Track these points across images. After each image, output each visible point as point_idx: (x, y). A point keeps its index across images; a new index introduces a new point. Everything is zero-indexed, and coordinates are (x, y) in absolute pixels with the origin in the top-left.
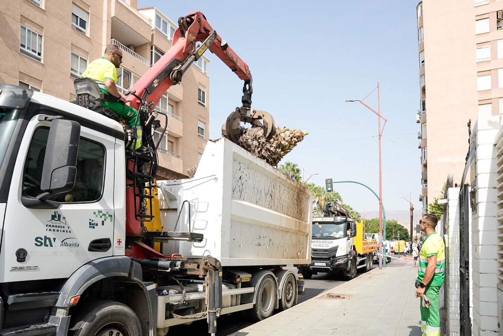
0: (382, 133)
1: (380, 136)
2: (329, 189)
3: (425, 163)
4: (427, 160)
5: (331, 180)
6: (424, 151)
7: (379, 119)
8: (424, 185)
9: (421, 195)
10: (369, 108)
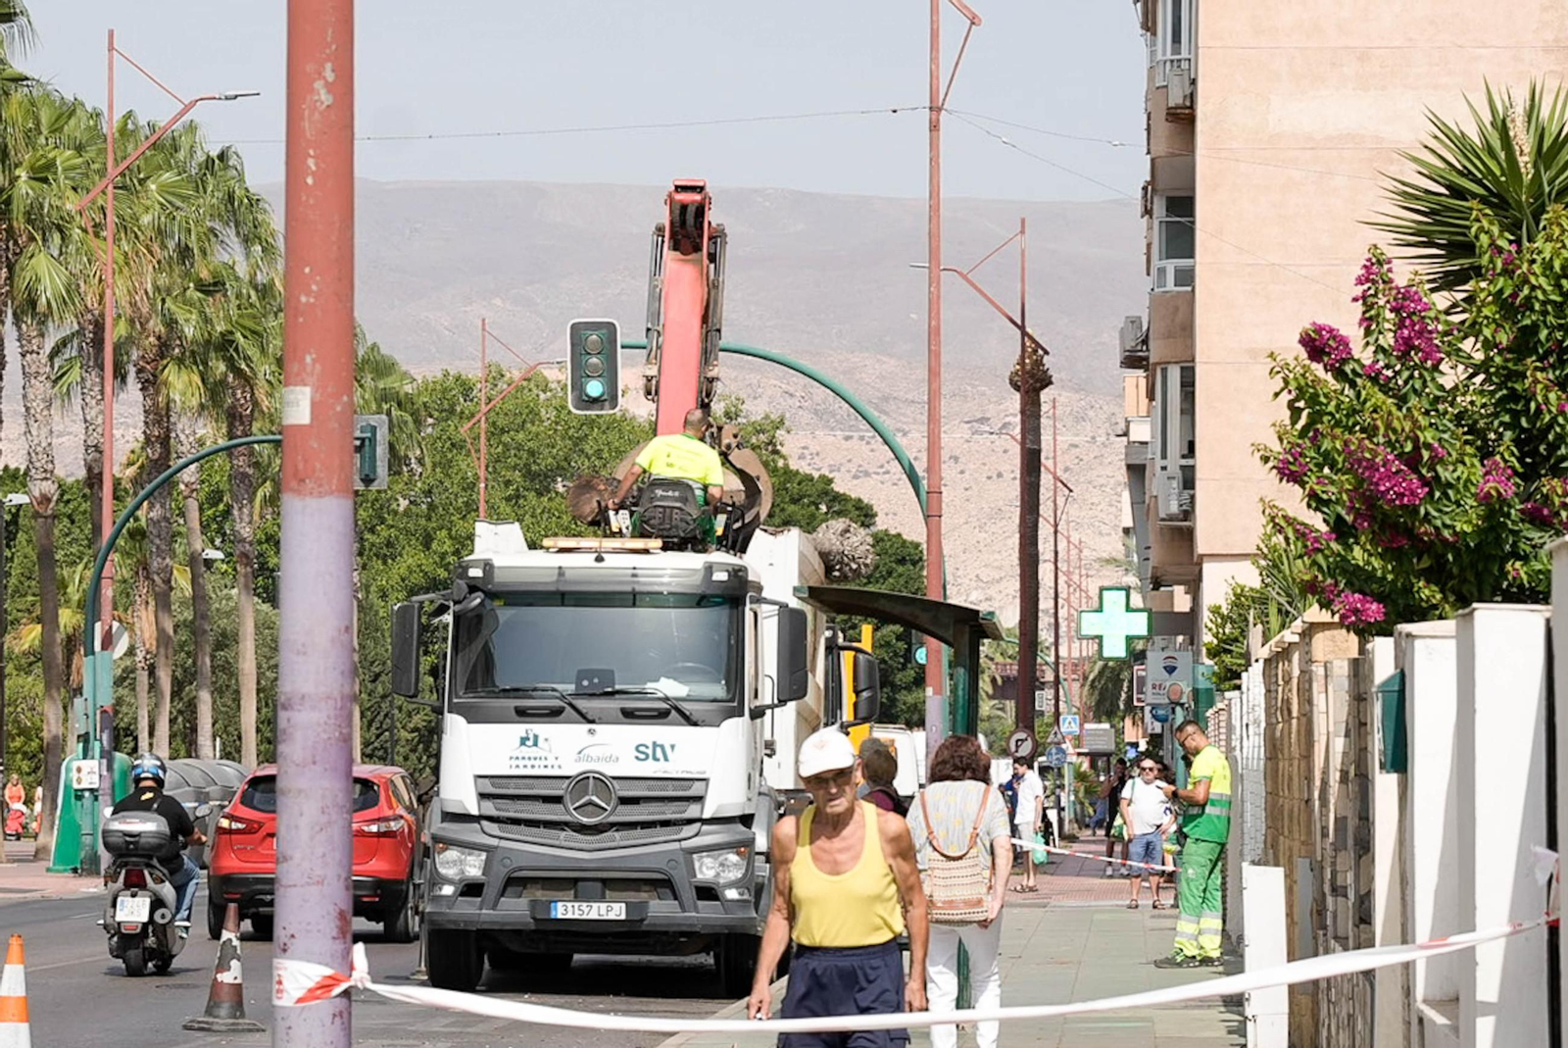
0: (944, 100)
1: (935, 109)
2: (594, 388)
3: (1176, 98)
4: (1193, 82)
5: (611, 327)
7: (935, 9)
8: (1171, 265)
9: (1135, 322)
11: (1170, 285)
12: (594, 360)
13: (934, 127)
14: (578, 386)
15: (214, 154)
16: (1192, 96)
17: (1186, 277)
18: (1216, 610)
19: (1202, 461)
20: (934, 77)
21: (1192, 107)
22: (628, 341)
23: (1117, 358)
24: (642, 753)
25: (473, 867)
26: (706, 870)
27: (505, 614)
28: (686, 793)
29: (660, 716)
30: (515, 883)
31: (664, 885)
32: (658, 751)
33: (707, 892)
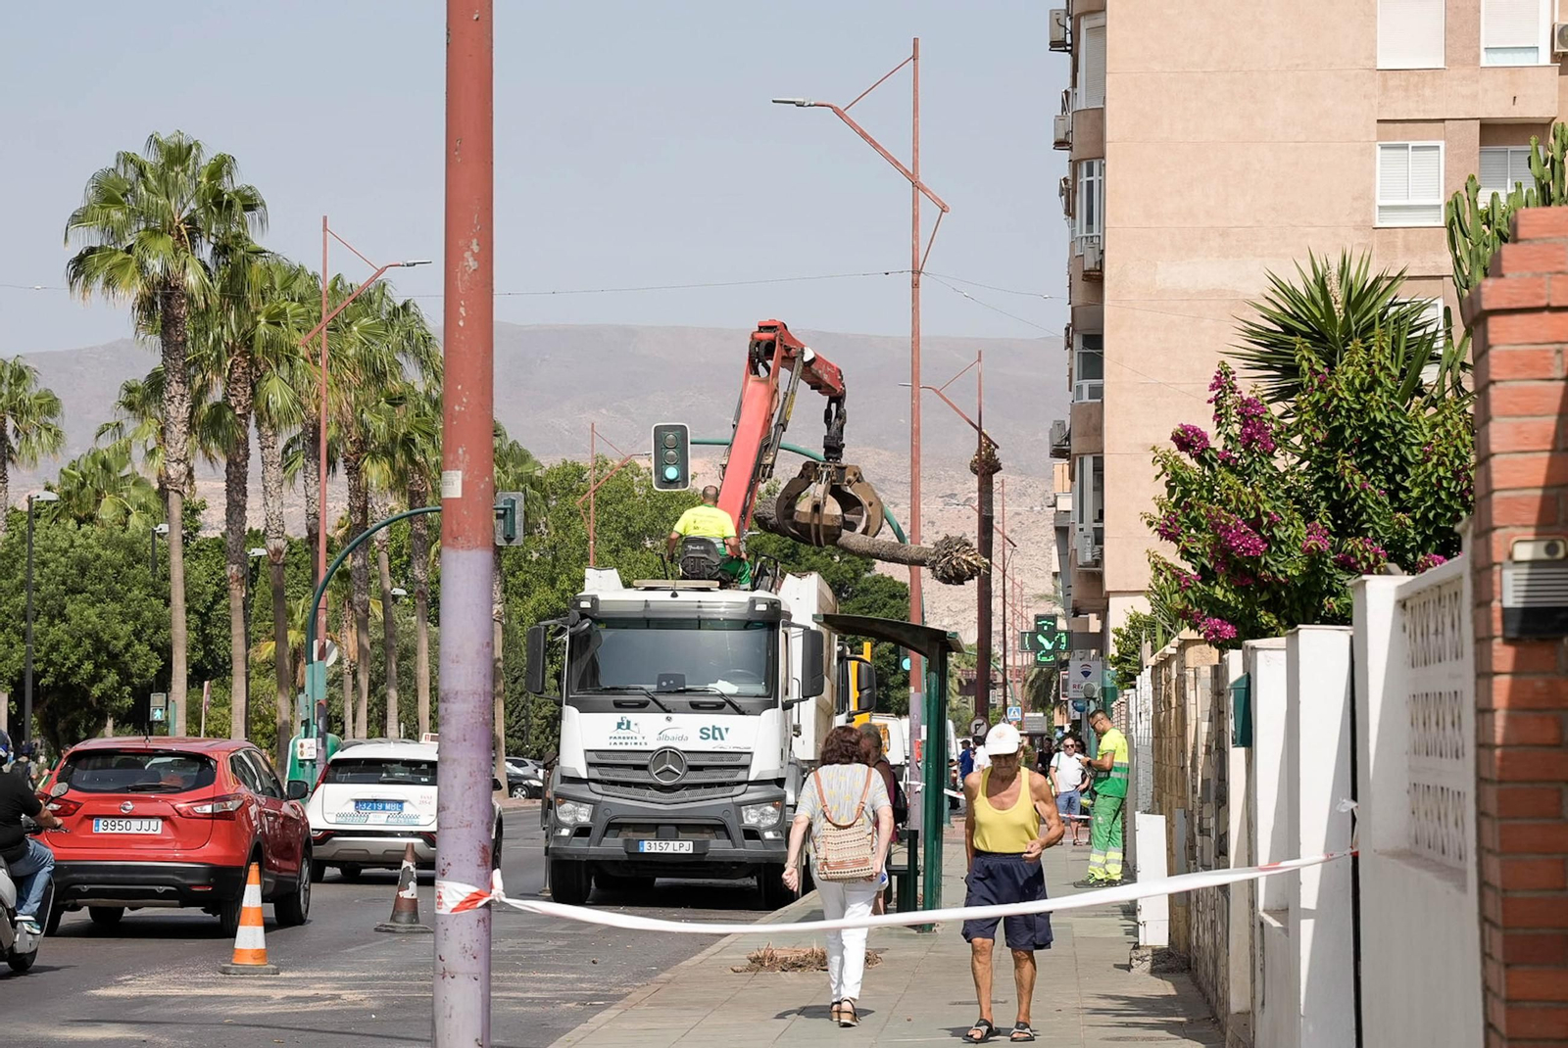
1: (916, 272)
2: (671, 473)
3: (1090, 264)
4: (1102, 253)
5: (683, 429)
6: (1090, 184)
7: (915, 201)
8: (1086, 384)
9: (1060, 424)
10: (875, 146)
11: (1086, 398)
12: (671, 452)
13: (915, 285)
14: (660, 471)
15: (399, 304)
16: (1101, 263)
17: (1097, 393)
18: (1118, 632)
19: (1108, 523)
20: (915, 249)
21: (1101, 270)
22: (695, 439)
23: (1048, 451)
24: (705, 734)
25: (584, 816)
26: (751, 818)
27: (607, 634)
28: (737, 762)
29: (717, 708)
30: (614, 827)
31: (720, 828)
32: (716, 733)
33: (752, 834)
